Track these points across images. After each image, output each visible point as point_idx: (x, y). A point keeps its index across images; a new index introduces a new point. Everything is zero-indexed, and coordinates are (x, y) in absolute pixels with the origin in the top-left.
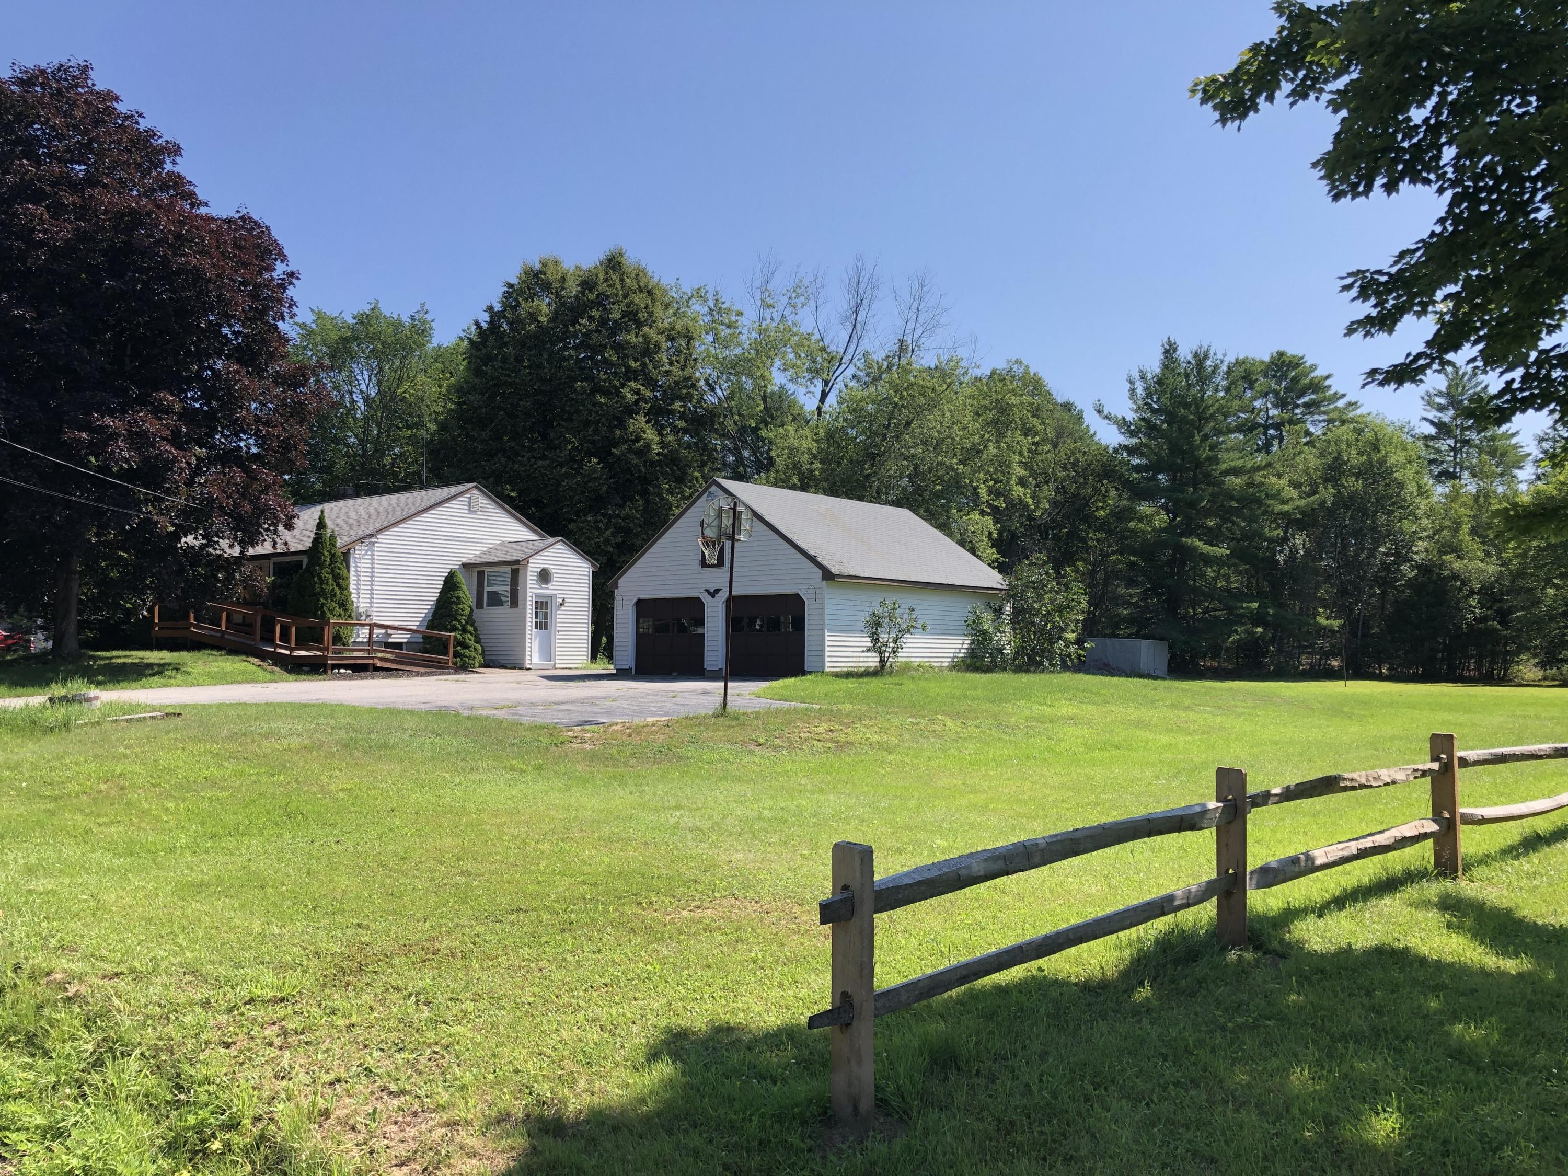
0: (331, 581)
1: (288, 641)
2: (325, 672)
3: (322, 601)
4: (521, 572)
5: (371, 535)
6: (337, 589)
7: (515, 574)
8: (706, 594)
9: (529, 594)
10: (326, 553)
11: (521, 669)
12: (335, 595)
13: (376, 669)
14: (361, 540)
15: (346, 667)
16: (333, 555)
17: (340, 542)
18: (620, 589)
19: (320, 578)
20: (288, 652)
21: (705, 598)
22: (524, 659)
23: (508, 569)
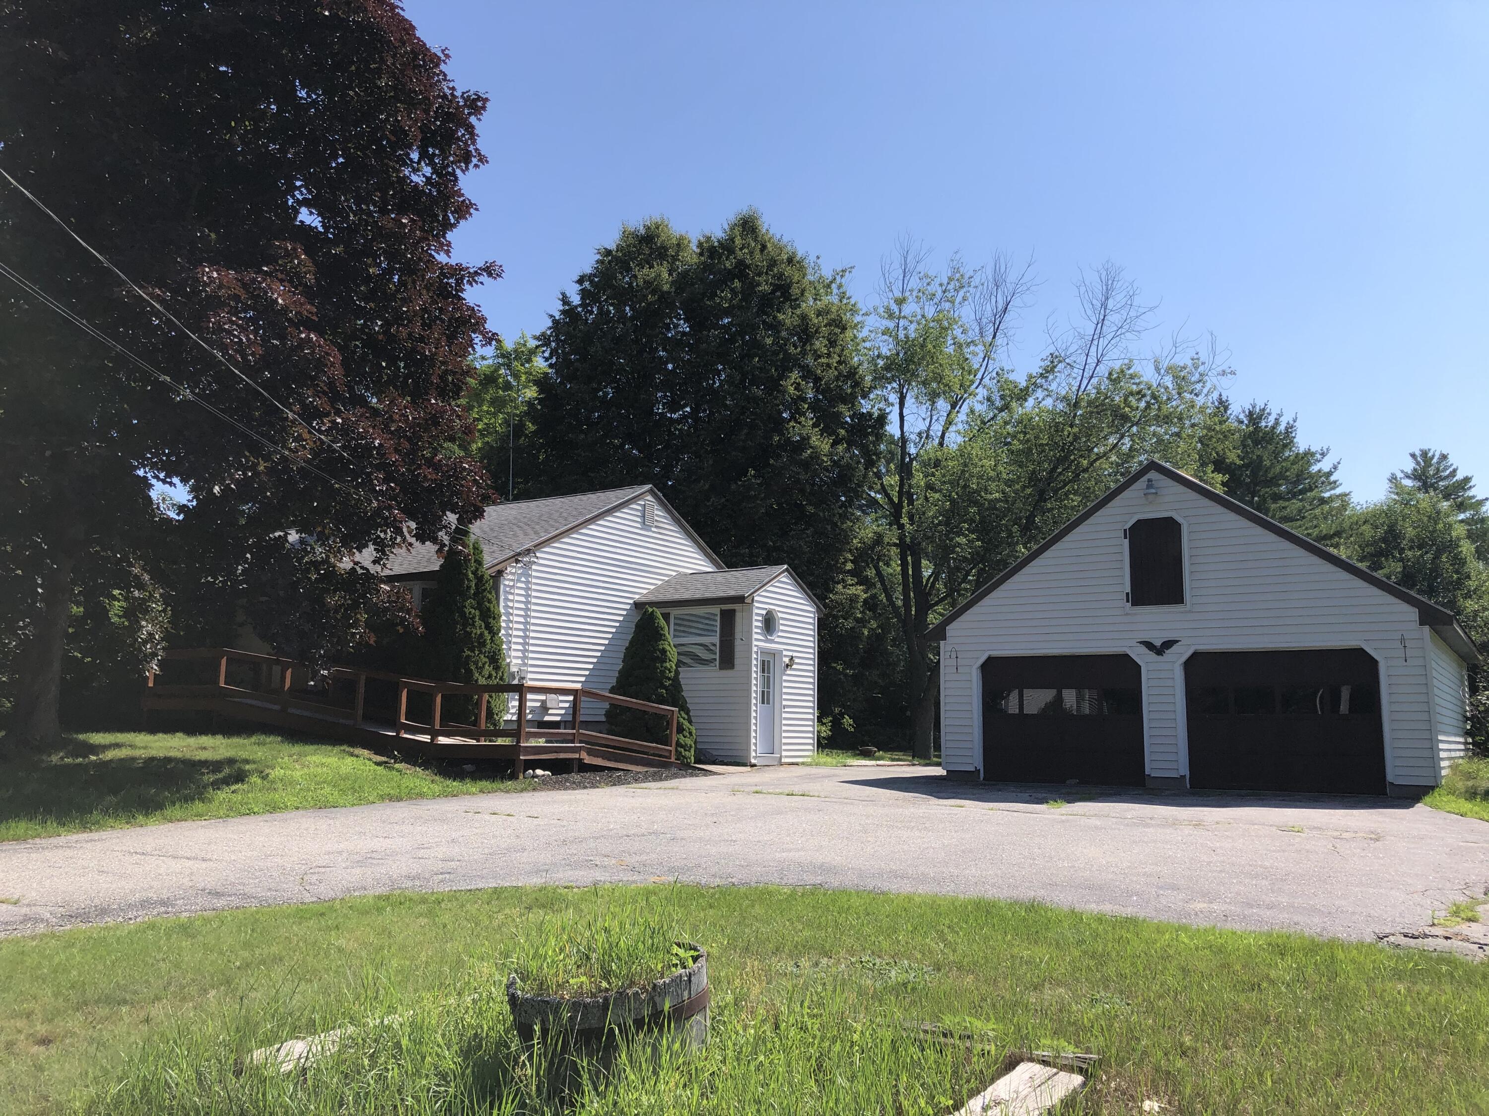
0: (478, 622)
1: (429, 719)
2: (513, 777)
3: (468, 653)
4: (738, 615)
5: (528, 552)
6: (486, 633)
7: (728, 618)
8: (1144, 650)
9: (755, 649)
10: (471, 576)
11: (744, 765)
12: (484, 644)
13: (584, 768)
14: (516, 558)
15: (543, 764)
16: (480, 579)
17: (489, 560)
18: (949, 640)
19: (463, 615)
20: (426, 738)
21: (1141, 656)
22: (748, 750)
23: (716, 610)
